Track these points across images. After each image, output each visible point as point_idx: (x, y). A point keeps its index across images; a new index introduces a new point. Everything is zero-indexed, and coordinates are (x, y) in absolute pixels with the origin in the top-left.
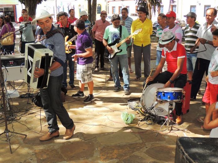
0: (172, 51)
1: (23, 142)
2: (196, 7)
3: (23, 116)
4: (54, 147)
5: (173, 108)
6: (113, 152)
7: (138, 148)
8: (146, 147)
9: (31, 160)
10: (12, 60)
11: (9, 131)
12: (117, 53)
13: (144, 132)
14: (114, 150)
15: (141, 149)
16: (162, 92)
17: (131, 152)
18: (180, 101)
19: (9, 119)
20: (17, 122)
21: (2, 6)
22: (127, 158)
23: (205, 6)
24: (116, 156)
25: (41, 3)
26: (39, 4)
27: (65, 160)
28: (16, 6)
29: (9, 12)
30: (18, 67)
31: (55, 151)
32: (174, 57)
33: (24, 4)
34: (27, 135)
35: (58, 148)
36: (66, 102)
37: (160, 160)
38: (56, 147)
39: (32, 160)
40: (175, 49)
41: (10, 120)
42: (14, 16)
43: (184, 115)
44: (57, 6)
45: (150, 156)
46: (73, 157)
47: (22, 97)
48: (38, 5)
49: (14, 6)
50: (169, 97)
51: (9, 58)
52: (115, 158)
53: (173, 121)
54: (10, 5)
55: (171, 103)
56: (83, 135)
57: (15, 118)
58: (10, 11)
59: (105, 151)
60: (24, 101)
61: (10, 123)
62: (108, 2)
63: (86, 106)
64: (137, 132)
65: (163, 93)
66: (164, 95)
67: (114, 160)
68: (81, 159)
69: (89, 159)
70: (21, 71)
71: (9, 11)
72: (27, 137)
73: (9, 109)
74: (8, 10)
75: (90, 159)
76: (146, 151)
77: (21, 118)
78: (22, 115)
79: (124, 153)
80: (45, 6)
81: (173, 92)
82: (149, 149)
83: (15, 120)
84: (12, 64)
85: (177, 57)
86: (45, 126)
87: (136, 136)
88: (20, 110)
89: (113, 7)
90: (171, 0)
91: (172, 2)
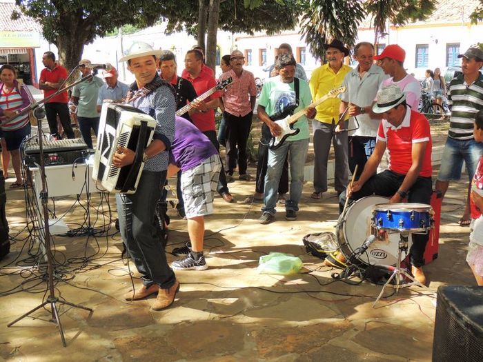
0: (399, 127)
1: (86, 324)
2: (428, 47)
3: (78, 272)
4: (157, 332)
5: (407, 247)
6: (284, 340)
7: (337, 331)
8: (355, 330)
9: (108, 358)
10: (54, 152)
11: (58, 300)
12: (288, 135)
13: (346, 300)
14: (285, 336)
15: (344, 334)
16: (386, 212)
17: (323, 339)
18: (425, 232)
20: (68, 283)
21: (4, 50)
22: (318, 351)
23: (449, 46)
24: (291, 348)
25: (92, 42)
26: (87, 44)
27: (182, 358)
28: (36, 49)
29: (18, 64)
30: (68, 167)
31: (158, 339)
32: (405, 141)
33: (56, 43)
34: (94, 309)
35: (166, 335)
37: (388, 354)
38: (159, 333)
39: (113, 359)
40: (406, 123)
42: (30, 72)
43: (428, 263)
44: (124, 50)
45: (365, 347)
46: (199, 351)
47: (70, 235)
48: (85, 46)
49: (31, 51)
50: (401, 222)
51: (47, 148)
52: (292, 352)
53: (407, 275)
54: (22, 49)
55: (406, 236)
56: (214, 307)
57: (61, 277)
58: (22, 61)
59: (268, 337)
60: (76, 242)
62: (236, 40)
64: (331, 300)
65: (388, 214)
66: (391, 217)
67: (290, 355)
68: (218, 354)
69: (235, 355)
70: (73, 175)
71: (18, 61)
72: (94, 313)
73: (46, 258)
74: (16, 58)
75: (237, 355)
76: (356, 336)
77: (74, 277)
78: (76, 269)
79: (309, 342)
80: (97, 51)
81: (410, 211)
82: (362, 332)
83: (63, 281)
84: (54, 161)
85: (411, 141)
87: (330, 308)
88: (70, 261)
89: (247, 51)
90: (377, 31)
91: (379, 35)
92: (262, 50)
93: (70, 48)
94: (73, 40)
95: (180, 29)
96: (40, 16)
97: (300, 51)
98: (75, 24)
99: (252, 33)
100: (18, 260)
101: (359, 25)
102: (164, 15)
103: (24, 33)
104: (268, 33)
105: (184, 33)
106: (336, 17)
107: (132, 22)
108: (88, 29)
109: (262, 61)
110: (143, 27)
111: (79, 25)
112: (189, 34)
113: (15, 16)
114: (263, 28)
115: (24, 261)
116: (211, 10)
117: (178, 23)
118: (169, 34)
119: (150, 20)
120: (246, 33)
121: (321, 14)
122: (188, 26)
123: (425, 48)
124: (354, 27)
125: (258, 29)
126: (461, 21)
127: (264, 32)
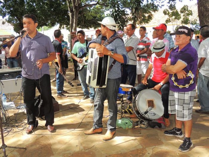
7: (140, 155)
8: (149, 153)
10: (7, 74)
21: (1, 36)
51: (4, 72)
54: (8, 36)
70: (16, 84)
82: (151, 154)
86: (43, 136)
95: (63, 28)
96: (12, 23)
102: (58, 22)
103: (8, 30)
110: (50, 27)
112: (67, 30)
113: (3, 23)
114: (93, 27)
117: (63, 26)
119: (53, 25)
120: (87, 29)
122: (66, 27)
125: (91, 27)
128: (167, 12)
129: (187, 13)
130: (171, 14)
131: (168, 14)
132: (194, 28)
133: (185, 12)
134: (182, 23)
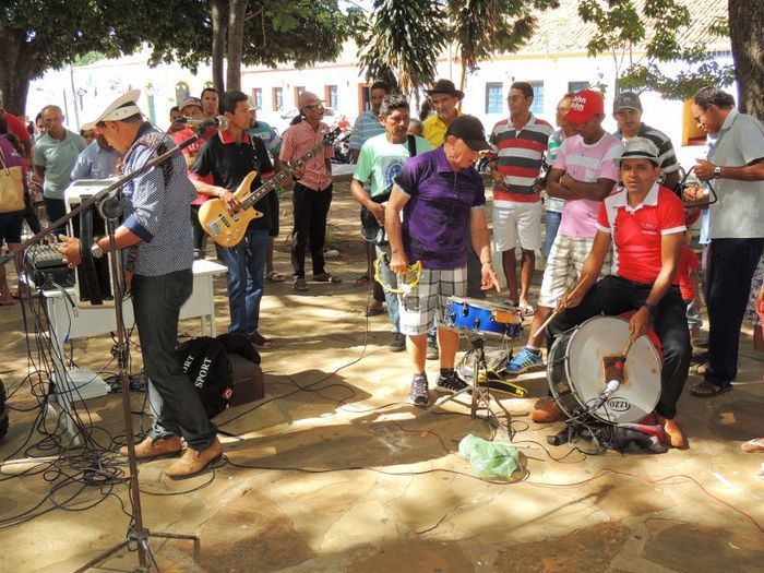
7: (610, 542)
8: (637, 537)
15: (625, 546)
17: (600, 560)
19: (95, 478)
26: (35, 79)
32: (648, 230)
34: (198, 535)
36: (268, 396)
41: (103, 482)
57: (115, 474)
61: (107, 495)
63: (344, 407)
72: (201, 542)
73: (77, 441)
76: (645, 550)
82: (649, 540)
86: (245, 492)
88: (117, 440)
89: (256, 90)
90: (464, 64)
91: (468, 69)
92: (276, 90)
93: (9, 85)
94: (13, 73)
95: (169, 59)
97: (330, 90)
98: (15, 50)
99: (274, 66)
100: (30, 444)
101: (438, 54)
104: (296, 65)
105: (176, 64)
106: (410, 44)
107: (102, 48)
108: (34, 57)
109: (277, 105)
111: (21, 51)
112: (182, 66)
114: (289, 58)
115: (37, 446)
116: (231, 32)
117: (167, 50)
118: (154, 66)
119: (129, 46)
121: (390, 41)
122: (180, 54)
123: (498, 87)
124: (433, 59)
126: (544, 52)
127: (291, 64)
128: (594, 10)
129: (668, 18)
130: (606, 17)
131: (597, 19)
132: (694, 75)
133: (662, 13)
134: (649, 55)
